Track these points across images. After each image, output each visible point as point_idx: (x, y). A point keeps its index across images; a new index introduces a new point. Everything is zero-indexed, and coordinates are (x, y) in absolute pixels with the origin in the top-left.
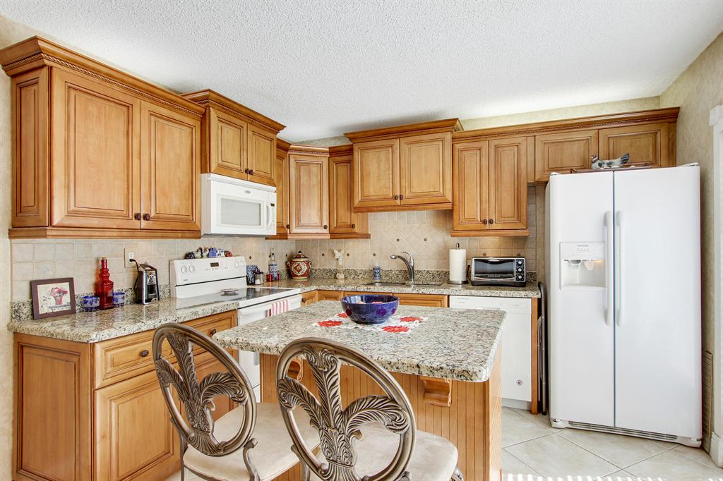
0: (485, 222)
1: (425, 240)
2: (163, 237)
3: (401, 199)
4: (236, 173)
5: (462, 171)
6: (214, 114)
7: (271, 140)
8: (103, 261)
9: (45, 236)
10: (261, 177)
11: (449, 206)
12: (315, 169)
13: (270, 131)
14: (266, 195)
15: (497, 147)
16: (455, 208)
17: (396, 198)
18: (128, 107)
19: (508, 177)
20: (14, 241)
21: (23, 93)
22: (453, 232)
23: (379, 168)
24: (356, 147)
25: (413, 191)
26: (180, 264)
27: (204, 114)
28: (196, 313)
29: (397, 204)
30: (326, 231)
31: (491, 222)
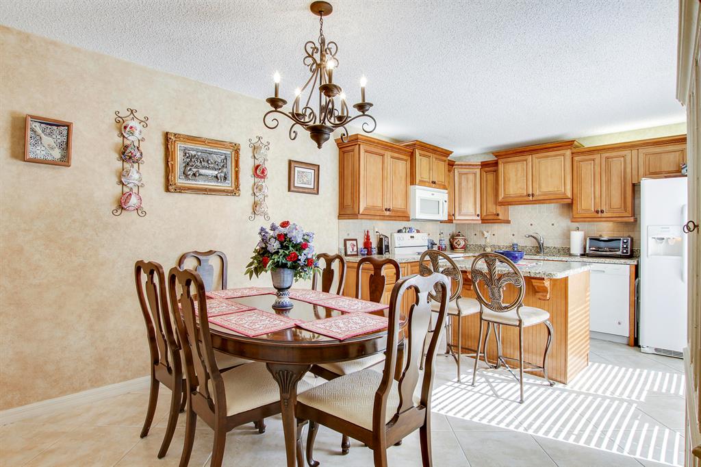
0: (597, 212)
1: (553, 225)
2: (395, 220)
3: (533, 196)
4: (427, 184)
5: (580, 176)
6: (417, 152)
7: (445, 161)
8: (368, 232)
9: (357, 219)
10: (439, 185)
11: (569, 201)
12: (471, 177)
13: (444, 156)
14: (442, 195)
15: (607, 158)
16: (574, 202)
17: (529, 195)
18: (383, 155)
19: (616, 180)
20: (340, 221)
21: (345, 156)
22: (574, 220)
23: (516, 175)
24: (500, 162)
25: (542, 190)
26: (396, 235)
27: (412, 153)
28: (414, 258)
29: (530, 199)
30: (479, 218)
31: (602, 212)
